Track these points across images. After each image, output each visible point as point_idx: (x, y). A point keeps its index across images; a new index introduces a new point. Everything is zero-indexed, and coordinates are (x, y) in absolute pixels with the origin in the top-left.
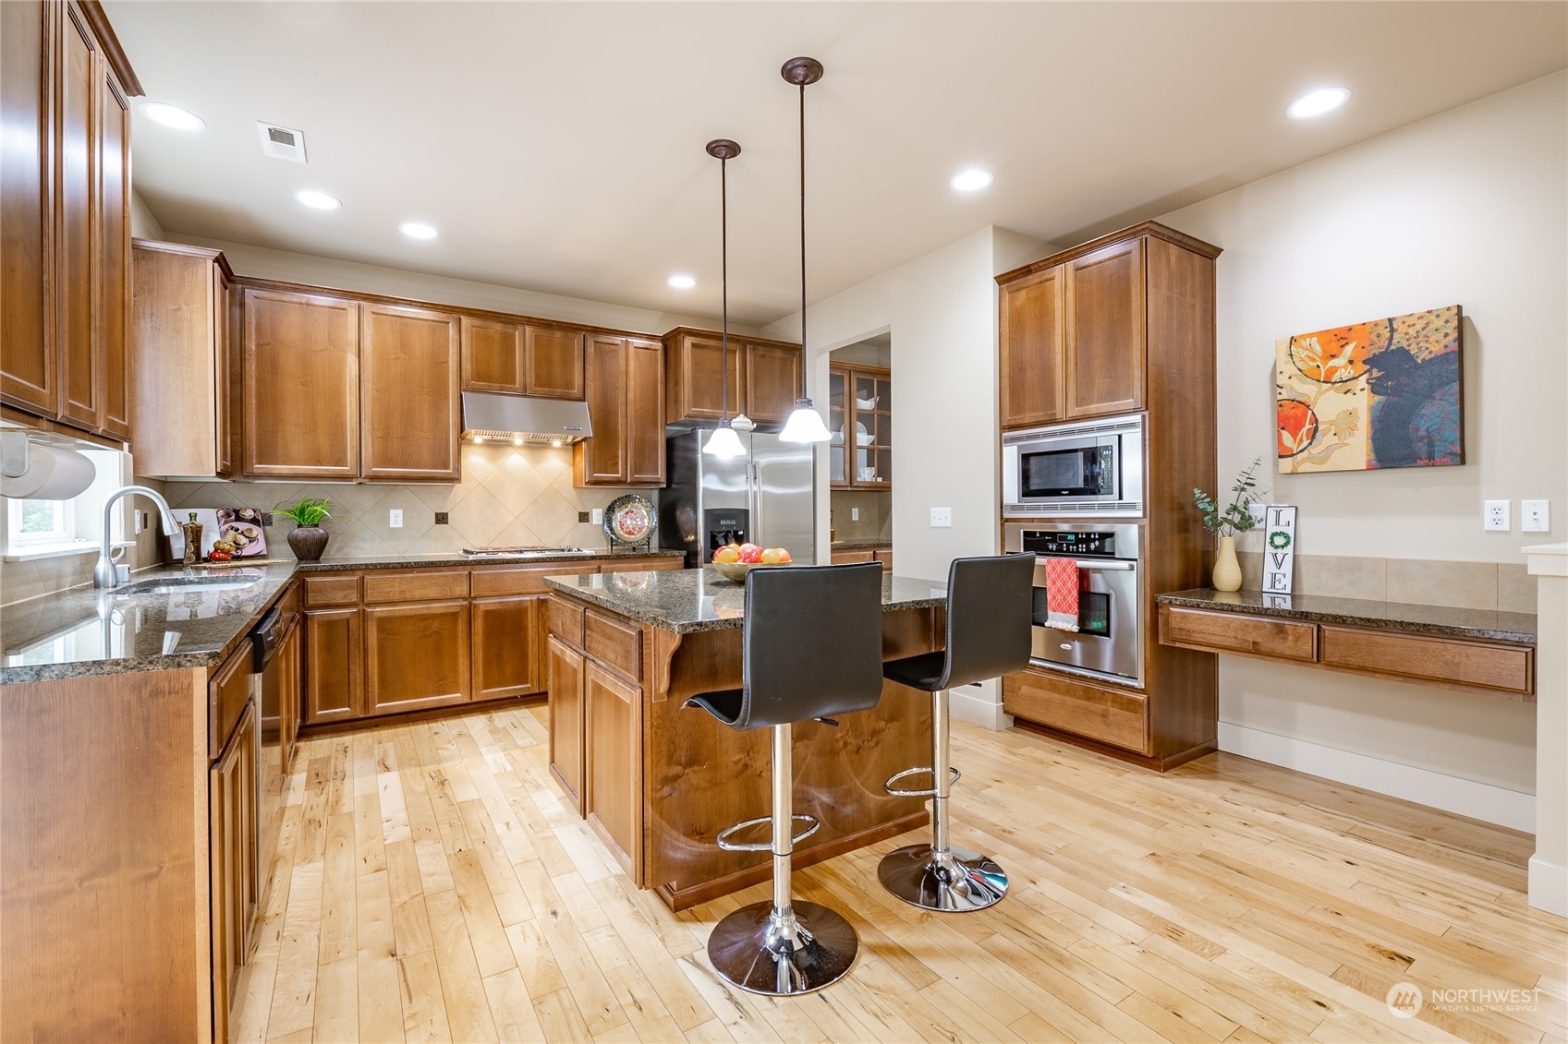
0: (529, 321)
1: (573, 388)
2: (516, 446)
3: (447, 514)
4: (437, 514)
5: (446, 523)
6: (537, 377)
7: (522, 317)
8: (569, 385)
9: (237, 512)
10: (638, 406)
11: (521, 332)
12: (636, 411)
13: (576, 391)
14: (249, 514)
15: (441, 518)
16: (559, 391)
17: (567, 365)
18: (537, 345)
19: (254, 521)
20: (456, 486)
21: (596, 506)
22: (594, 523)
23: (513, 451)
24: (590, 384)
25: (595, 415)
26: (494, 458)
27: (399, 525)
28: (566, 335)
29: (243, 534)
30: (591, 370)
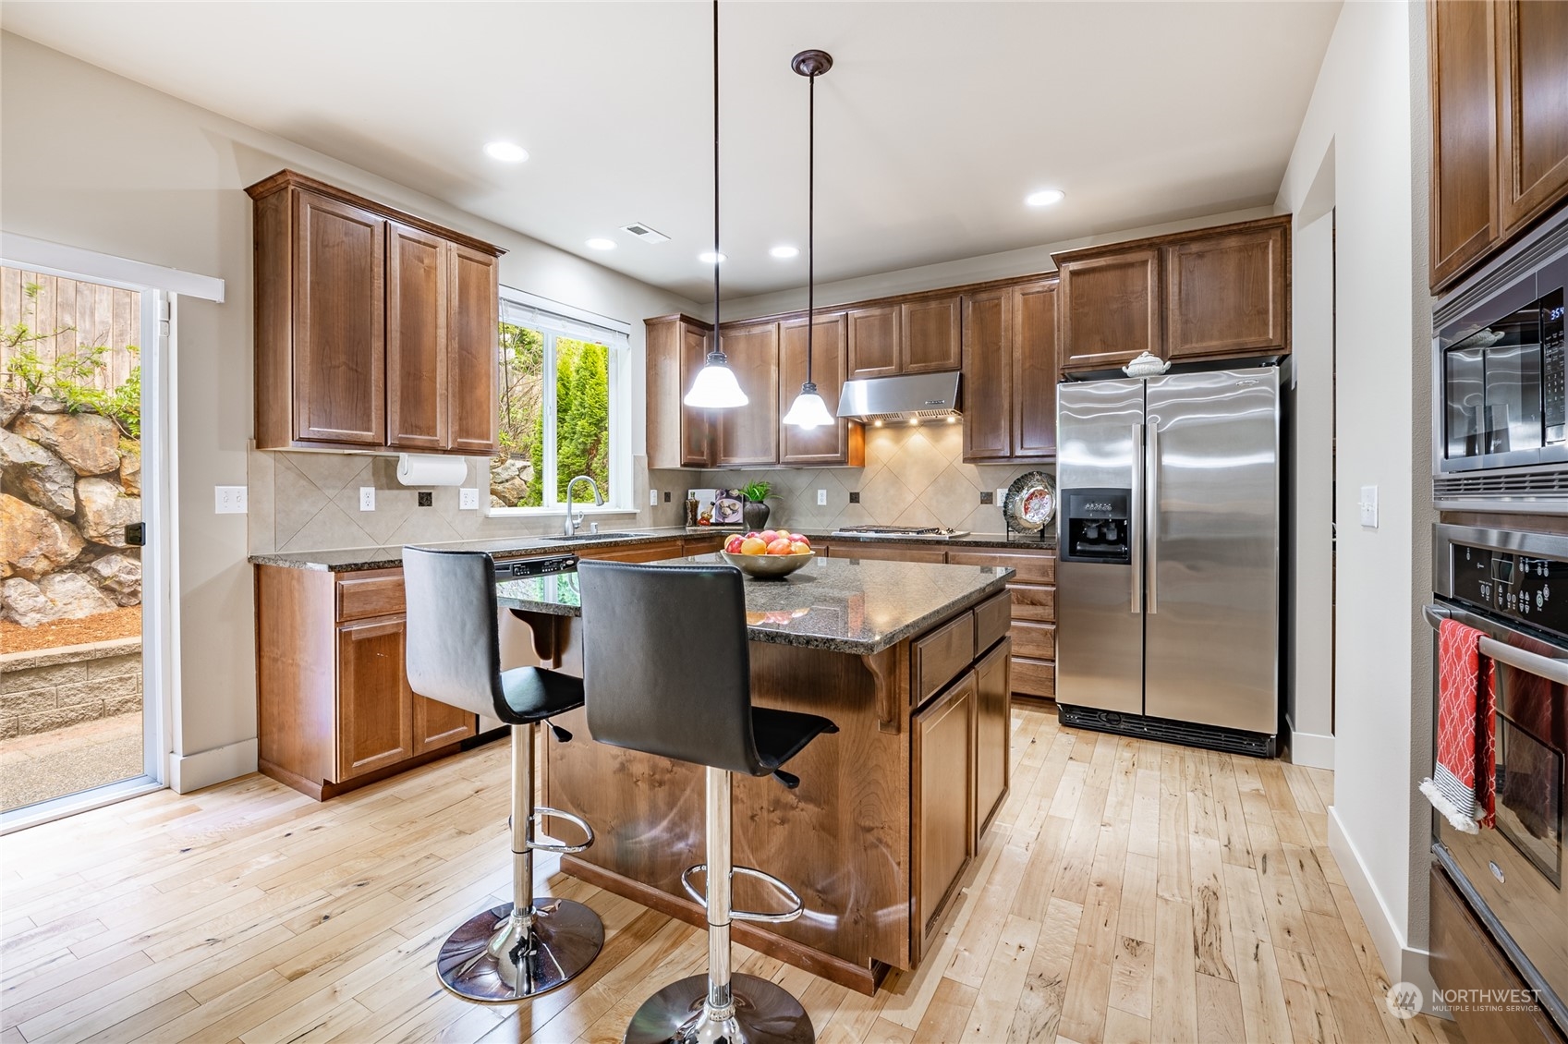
0: (904, 299)
1: (949, 358)
2: (915, 427)
3: (858, 494)
4: (851, 494)
5: (858, 502)
6: (912, 354)
7: (897, 297)
8: (946, 355)
9: (727, 491)
10: (1027, 365)
11: (898, 312)
12: (1023, 371)
13: (953, 361)
14: (735, 493)
15: (854, 498)
16: (933, 364)
17: (943, 334)
18: (911, 321)
19: (738, 498)
20: (866, 468)
21: (1001, 486)
22: (998, 505)
23: (915, 430)
24: (968, 350)
25: (973, 383)
26: (897, 440)
27: (825, 503)
28: (941, 303)
29: (729, 507)
30: (969, 334)
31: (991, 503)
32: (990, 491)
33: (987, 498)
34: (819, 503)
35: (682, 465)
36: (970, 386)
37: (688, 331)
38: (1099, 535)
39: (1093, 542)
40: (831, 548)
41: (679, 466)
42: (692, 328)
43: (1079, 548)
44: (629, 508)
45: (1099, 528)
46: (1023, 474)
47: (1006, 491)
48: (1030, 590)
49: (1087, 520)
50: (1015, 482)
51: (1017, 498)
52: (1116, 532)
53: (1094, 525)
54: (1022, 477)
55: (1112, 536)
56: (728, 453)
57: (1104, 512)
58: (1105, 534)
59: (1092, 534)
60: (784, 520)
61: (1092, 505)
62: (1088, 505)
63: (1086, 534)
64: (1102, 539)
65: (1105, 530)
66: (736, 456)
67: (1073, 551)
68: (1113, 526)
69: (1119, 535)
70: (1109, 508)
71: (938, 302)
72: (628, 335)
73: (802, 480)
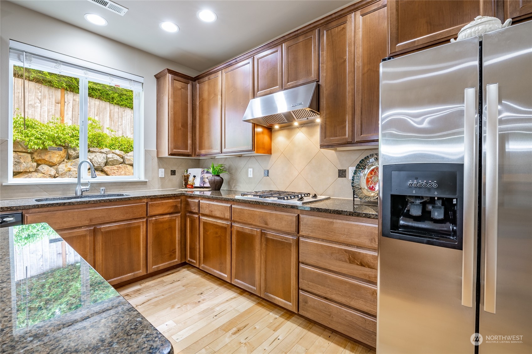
1: (311, 73)
2: (297, 127)
3: (268, 170)
4: (265, 170)
5: (268, 176)
6: (289, 75)
13: (313, 75)
15: (267, 173)
16: (301, 80)
18: (288, 54)
20: (272, 155)
21: (351, 165)
22: (350, 179)
23: (298, 130)
24: (323, 66)
25: (326, 90)
26: (289, 137)
27: (251, 176)
28: (306, 37)
29: (207, 178)
30: (324, 54)
31: (345, 177)
32: (344, 169)
33: (342, 173)
34: (249, 176)
35: (169, 155)
36: (325, 92)
37: (174, 80)
38: (423, 212)
39: (417, 219)
40: (233, 206)
41: (167, 155)
42: (177, 78)
43: (402, 222)
44: (143, 179)
45: (424, 204)
46: (366, 156)
47: (354, 168)
48: (360, 253)
49: (410, 196)
50: (360, 162)
51: (362, 174)
52: (442, 211)
53: (418, 202)
54: (365, 158)
55: (438, 214)
56: (201, 148)
57: (429, 189)
58: (430, 212)
59: (416, 211)
60: (233, 186)
61: (415, 182)
62: (410, 182)
63: (408, 211)
64: (426, 216)
65: (430, 207)
66: (204, 149)
67: (395, 226)
68: (439, 203)
69: (446, 213)
70: (435, 185)
71: (304, 36)
72: (143, 83)
73: (242, 163)
